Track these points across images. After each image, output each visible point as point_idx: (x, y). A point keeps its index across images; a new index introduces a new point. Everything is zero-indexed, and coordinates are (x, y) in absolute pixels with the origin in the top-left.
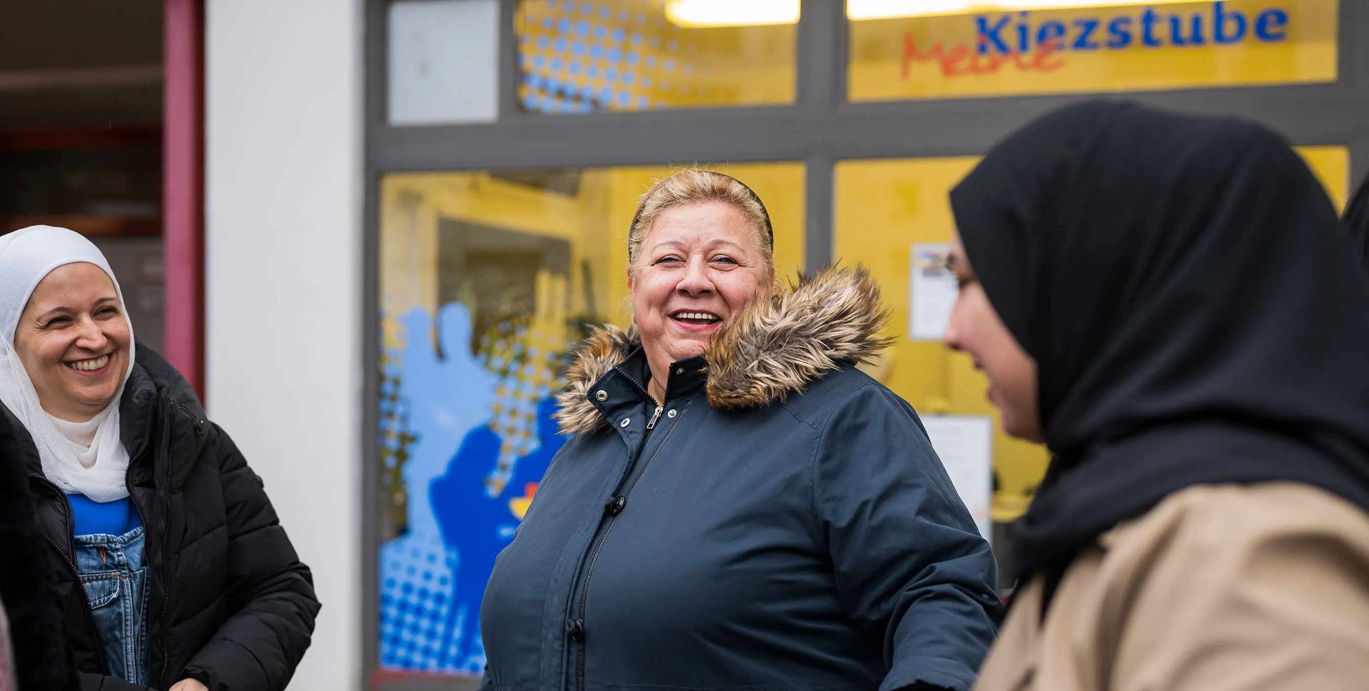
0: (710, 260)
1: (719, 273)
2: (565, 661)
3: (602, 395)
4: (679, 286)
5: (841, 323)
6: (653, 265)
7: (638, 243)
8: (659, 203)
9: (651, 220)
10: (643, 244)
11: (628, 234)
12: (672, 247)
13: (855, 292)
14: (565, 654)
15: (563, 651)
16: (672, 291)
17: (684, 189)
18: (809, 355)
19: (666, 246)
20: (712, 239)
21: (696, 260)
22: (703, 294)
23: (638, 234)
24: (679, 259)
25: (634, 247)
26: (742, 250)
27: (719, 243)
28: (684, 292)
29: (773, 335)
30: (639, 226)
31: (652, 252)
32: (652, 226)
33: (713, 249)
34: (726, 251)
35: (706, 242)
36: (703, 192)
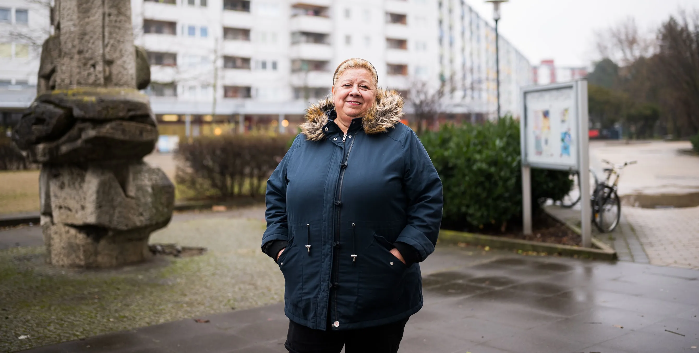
0: (360, 86)
1: (363, 91)
2: (334, 214)
3: (327, 129)
4: (350, 94)
5: (397, 107)
6: (342, 87)
7: (337, 79)
8: (345, 67)
9: (342, 72)
10: (339, 79)
11: (334, 75)
12: (349, 81)
13: (399, 98)
14: (334, 212)
15: (333, 211)
16: (347, 95)
17: (353, 63)
18: (393, 117)
19: (347, 81)
20: (361, 80)
21: (355, 86)
22: (357, 97)
23: (337, 76)
24: (351, 85)
25: (335, 80)
26: (369, 84)
27: (363, 81)
28: (351, 95)
29: (382, 112)
30: (337, 73)
31: (342, 82)
32: (342, 74)
33: (361, 83)
34: (365, 84)
35: (359, 81)
36: (359, 65)
